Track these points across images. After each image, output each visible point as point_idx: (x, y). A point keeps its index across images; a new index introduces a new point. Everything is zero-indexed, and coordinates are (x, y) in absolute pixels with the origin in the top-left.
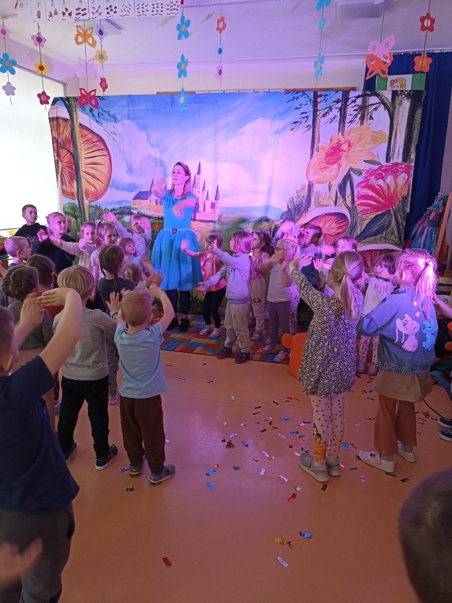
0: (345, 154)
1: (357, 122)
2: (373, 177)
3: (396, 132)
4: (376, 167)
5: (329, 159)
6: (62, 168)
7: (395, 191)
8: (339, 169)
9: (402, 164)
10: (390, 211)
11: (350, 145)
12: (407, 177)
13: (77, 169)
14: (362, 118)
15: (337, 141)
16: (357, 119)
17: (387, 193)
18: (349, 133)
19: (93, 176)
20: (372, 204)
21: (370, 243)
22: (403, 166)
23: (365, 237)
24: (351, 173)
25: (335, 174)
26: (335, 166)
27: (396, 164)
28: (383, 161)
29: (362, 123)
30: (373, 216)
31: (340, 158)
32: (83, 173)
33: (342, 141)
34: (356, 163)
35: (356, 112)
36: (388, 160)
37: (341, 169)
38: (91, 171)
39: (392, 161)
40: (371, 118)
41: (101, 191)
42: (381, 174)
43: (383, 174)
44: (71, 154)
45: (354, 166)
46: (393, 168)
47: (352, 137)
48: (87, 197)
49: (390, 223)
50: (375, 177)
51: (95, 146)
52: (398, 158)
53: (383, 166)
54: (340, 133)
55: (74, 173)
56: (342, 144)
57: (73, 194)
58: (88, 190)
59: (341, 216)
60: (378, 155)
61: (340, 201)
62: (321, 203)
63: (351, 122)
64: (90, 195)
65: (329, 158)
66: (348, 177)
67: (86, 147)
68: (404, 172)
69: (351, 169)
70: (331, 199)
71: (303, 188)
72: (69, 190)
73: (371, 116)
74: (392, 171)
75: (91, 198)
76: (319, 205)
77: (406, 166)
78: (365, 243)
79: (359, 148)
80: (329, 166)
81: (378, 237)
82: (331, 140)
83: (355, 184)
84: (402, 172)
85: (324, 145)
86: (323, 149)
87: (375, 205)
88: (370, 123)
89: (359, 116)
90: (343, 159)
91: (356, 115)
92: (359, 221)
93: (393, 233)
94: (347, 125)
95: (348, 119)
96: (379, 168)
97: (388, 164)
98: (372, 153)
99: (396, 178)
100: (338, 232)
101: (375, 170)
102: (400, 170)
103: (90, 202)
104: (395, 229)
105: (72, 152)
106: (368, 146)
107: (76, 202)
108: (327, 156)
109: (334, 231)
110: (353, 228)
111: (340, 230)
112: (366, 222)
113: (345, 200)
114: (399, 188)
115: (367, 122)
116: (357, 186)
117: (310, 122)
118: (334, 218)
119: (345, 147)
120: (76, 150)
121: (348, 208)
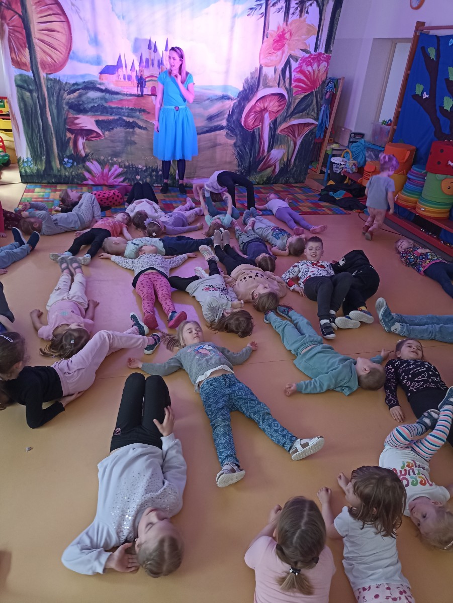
0: (287, 42)
1: (297, 14)
2: (305, 63)
3: (323, 27)
4: (307, 55)
5: (276, 46)
6: (9, 32)
7: (317, 76)
8: (282, 55)
9: (324, 54)
10: (313, 92)
11: (291, 35)
12: (326, 65)
13: (29, 36)
14: (301, 11)
15: (282, 30)
16: (298, 12)
17: (312, 78)
18: (291, 24)
19: (49, 45)
20: (303, 87)
21: (299, 118)
22: (325, 56)
23: (296, 113)
24: (291, 59)
25: (279, 60)
26: (279, 53)
27: (320, 54)
28: (312, 50)
29: (301, 16)
30: (302, 96)
31: (283, 46)
32: (37, 41)
33: (286, 30)
34: (294, 51)
35: (296, 6)
36: (316, 50)
37: (284, 55)
38: (46, 38)
39: (318, 51)
40: (307, 12)
41: (60, 63)
42: (310, 61)
43: (312, 61)
44: (20, 16)
45: (293, 53)
46: (318, 57)
47: (293, 28)
48: (44, 68)
49: (312, 102)
50: (306, 64)
51: (50, 9)
52: (322, 49)
53: (312, 55)
54: (285, 23)
55: (25, 40)
56: (285, 34)
57: (25, 64)
58: (44, 61)
59: (281, 96)
60: (309, 45)
61: (282, 83)
62: (268, 85)
63: (293, 14)
64: (47, 66)
65: (276, 44)
66: (288, 63)
67: (39, 9)
68: (325, 61)
69: (291, 56)
70: (275, 80)
71: (256, 70)
72: (19, 59)
73: (307, 11)
74: (318, 59)
75: (48, 69)
76: (266, 86)
77: (327, 56)
78: (296, 118)
79: (297, 38)
80: (276, 51)
81: (304, 113)
82: (278, 28)
83: (293, 69)
84: (324, 61)
85: (273, 32)
86: (271, 36)
87: (304, 87)
88: (306, 17)
89: (299, 9)
90: (286, 46)
91: (297, 8)
92: (293, 100)
93: (313, 110)
94: (290, 16)
95: (291, 11)
96: (309, 57)
97: (315, 53)
98: (305, 44)
99: (319, 65)
100: (278, 109)
101: (307, 58)
102: (322, 59)
103: (47, 74)
104: (315, 106)
105: (21, 13)
106: (303, 37)
107: (30, 74)
108: (275, 43)
109: (276, 108)
110: (289, 106)
111: (280, 108)
112: (297, 101)
113: (285, 82)
114: (320, 74)
115: (305, 15)
116: (294, 70)
117: (263, 10)
118: (277, 97)
119: (287, 36)
120: (26, 11)
121: (286, 89)
